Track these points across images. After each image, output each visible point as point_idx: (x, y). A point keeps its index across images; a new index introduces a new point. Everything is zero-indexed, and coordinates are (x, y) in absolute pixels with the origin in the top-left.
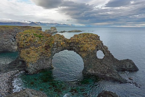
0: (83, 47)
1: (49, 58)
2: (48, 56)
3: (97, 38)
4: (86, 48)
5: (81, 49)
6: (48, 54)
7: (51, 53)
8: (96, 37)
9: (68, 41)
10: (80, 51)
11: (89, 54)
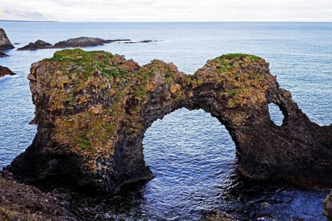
0: (235, 97)
1: (135, 138)
2: (134, 132)
3: (264, 67)
4: (244, 98)
5: (231, 104)
6: (133, 124)
7: (140, 122)
8: (262, 65)
9: (189, 81)
10: (225, 109)
11: (252, 116)
